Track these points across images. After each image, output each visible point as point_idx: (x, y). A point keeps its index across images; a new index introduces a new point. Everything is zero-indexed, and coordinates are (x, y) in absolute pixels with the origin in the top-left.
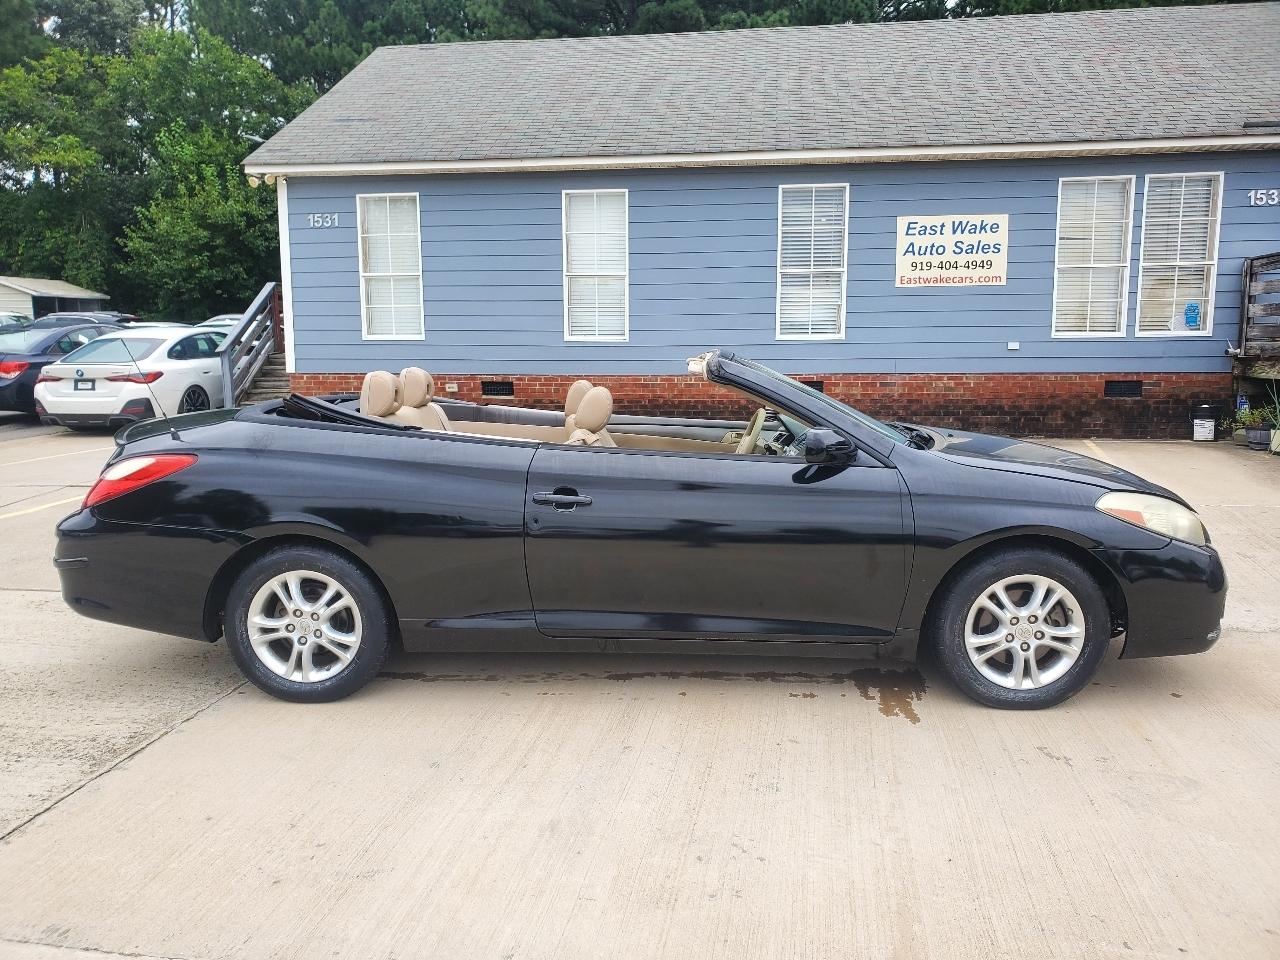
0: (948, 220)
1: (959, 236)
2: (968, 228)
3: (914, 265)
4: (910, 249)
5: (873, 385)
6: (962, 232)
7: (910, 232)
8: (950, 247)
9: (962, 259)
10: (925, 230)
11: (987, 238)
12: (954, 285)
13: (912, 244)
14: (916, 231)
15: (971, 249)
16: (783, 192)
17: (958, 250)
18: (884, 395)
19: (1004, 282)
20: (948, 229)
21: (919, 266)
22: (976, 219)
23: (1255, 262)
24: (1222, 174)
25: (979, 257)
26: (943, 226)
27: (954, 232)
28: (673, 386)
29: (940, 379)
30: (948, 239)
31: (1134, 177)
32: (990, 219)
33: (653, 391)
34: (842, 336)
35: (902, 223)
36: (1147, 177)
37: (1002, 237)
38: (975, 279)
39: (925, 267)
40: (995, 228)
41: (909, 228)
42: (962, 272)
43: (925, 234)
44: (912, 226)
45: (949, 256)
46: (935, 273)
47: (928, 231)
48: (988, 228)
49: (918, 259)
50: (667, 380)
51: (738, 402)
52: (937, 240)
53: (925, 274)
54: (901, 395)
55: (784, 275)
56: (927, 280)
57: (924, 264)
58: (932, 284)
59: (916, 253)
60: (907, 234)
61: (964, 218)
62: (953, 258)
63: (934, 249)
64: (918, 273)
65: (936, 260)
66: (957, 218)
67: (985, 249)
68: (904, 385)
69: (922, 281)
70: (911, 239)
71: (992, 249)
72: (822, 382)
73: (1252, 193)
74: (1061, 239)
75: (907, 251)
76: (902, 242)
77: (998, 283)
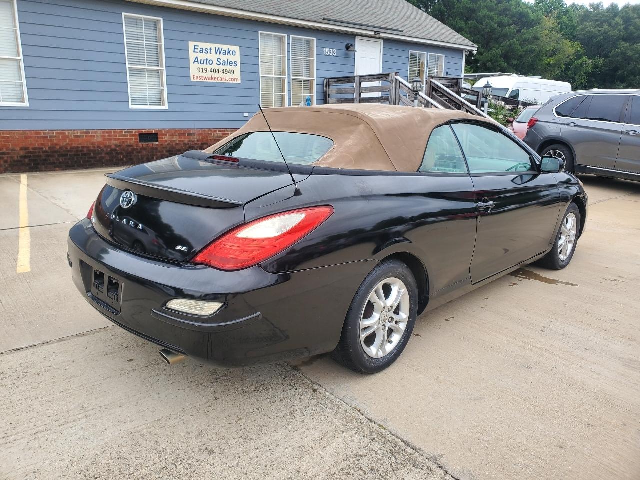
0: (214, 46)
1: (218, 56)
2: (222, 52)
3: (199, 70)
4: (196, 61)
5: (184, 135)
6: (220, 54)
7: (196, 51)
8: (215, 62)
9: (221, 68)
10: (203, 50)
11: (231, 58)
12: (218, 82)
13: (197, 58)
14: (198, 51)
15: (224, 64)
16: (125, 18)
17: (219, 63)
18: (190, 141)
19: (240, 82)
20: (213, 51)
21: (201, 70)
22: (225, 47)
23: (330, 80)
24: (315, 39)
25: (228, 68)
26: (211, 49)
27: (216, 53)
28: (65, 138)
29: (215, 132)
30: (213, 57)
31: (286, 35)
32: (232, 48)
33: (51, 141)
34: (165, 107)
35: (192, 45)
36: (291, 36)
37: (237, 58)
38: (228, 79)
39: (204, 71)
40: (234, 53)
41: (195, 49)
42: (221, 75)
43: (203, 52)
44: (196, 48)
45: (215, 66)
46: (209, 75)
47: (204, 51)
48: (231, 53)
49: (201, 66)
50: (61, 133)
51: (110, 147)
52: (209, 57)
53: (205, 75)
54: (198, 141)
55: (131, 70)
56: (206, 78)
57: (204, 69)
58: (208, 81)
59: (200, 62)
60: (194, 52)
61: (221, 46)
62: (217, 67)
63: (208, 62)
64: (201, 74)
65: (209, 67)
66: (218, 46)
67: (230, 63)
68: (199, 135)
69: (203, 78)
70: (196, 55)
71: (234, 64)
72: (157, 134)
73: (325, 50)
74: (261, 62)
75: (195, 61)
76: (192, 56)
77: (237, 82)
